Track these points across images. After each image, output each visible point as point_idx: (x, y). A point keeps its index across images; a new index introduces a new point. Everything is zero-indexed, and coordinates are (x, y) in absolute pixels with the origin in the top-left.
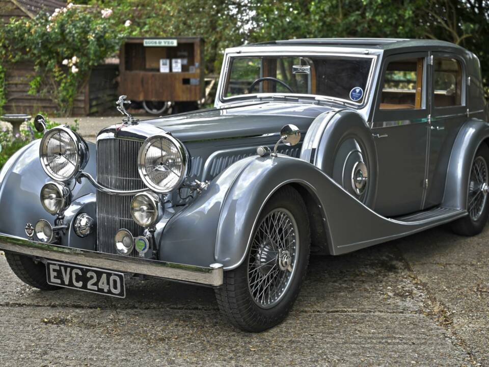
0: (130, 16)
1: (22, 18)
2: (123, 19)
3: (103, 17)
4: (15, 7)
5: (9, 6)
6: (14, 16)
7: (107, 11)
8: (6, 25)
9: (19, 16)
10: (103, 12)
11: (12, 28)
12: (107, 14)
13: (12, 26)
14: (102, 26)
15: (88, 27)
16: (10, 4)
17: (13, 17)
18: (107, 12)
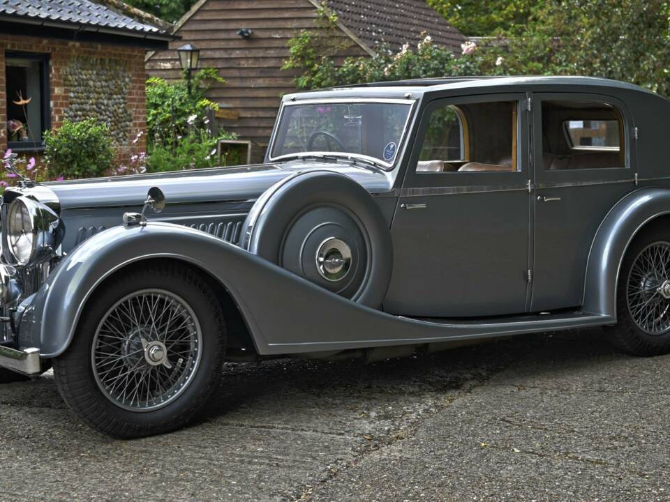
0: (547, 49)
1: (360, 58)
2: (537, 54)
3: (463, 53)
4: (352, 44)
5: (346, 44)
6: (350, 56)
7: (468, 45)
8: (336, 69)
9: (356, 56)
10: (463, 46)
11: (343, 72)
12: (468, 49)
13: (345, 70)
14: (463, 66)
15: (443, 68)
16: (346, 40)
17: (348, 58)
18: (469, 47)
